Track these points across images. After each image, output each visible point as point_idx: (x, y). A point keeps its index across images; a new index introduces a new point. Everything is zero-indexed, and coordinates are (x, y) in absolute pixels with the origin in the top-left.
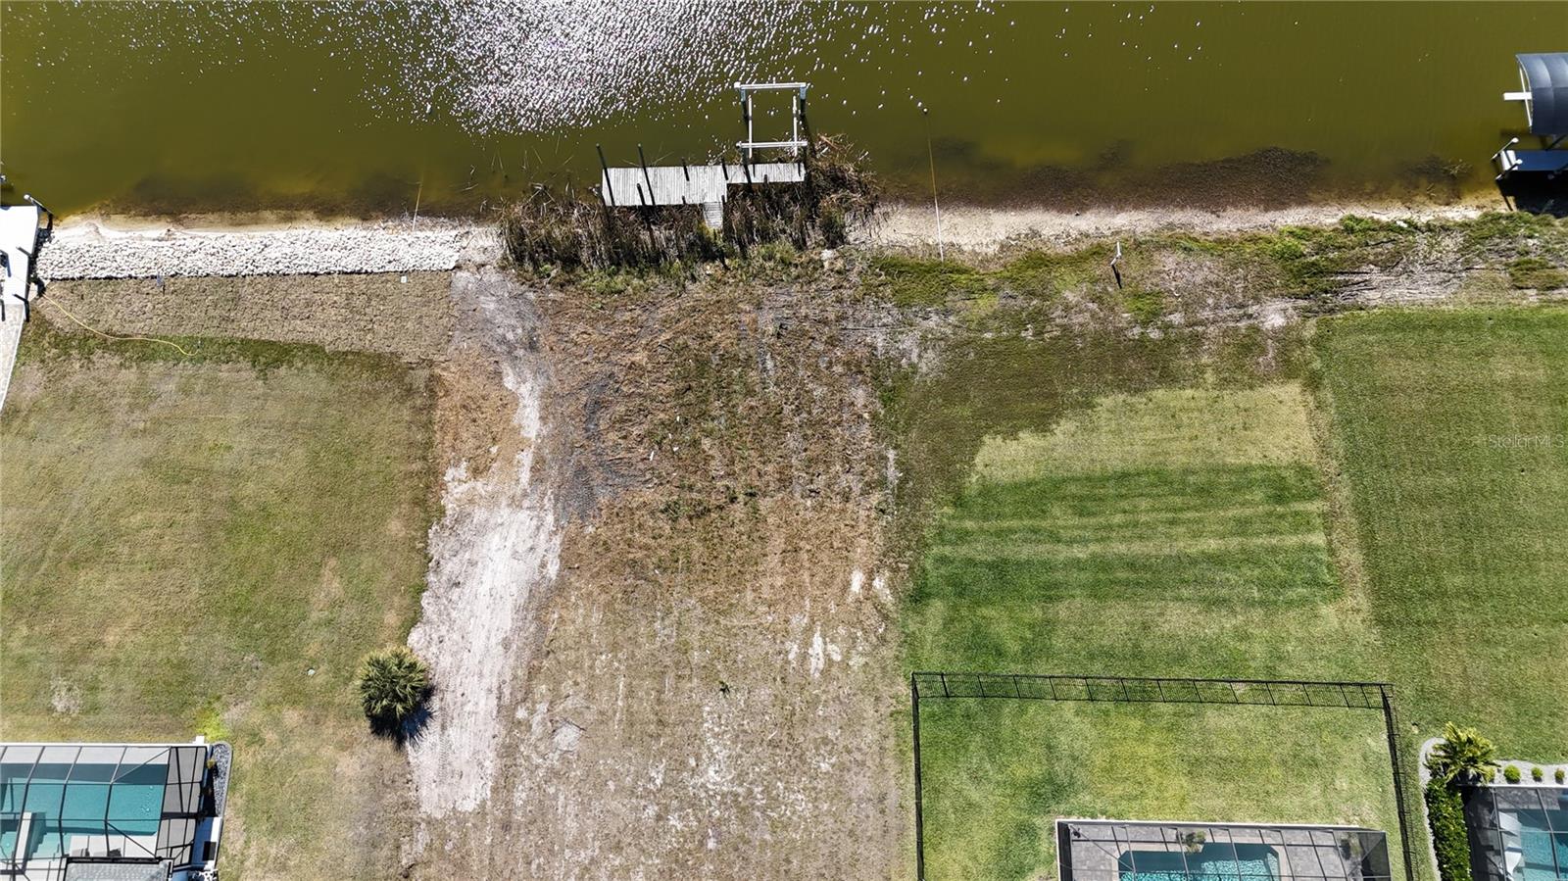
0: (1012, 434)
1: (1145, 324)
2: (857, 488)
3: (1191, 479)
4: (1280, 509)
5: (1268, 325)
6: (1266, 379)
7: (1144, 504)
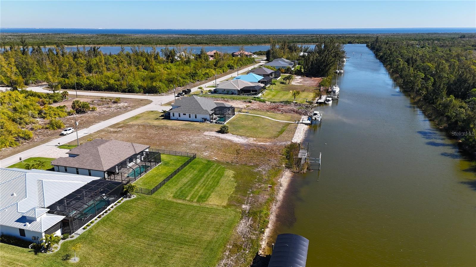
0: (234, 174)
1: (252, 192)
2: (233, 161)
3: (212, 189)
4: (198, 196)
5: (243, 205)
6: (230, 201)
7: (210, 183)
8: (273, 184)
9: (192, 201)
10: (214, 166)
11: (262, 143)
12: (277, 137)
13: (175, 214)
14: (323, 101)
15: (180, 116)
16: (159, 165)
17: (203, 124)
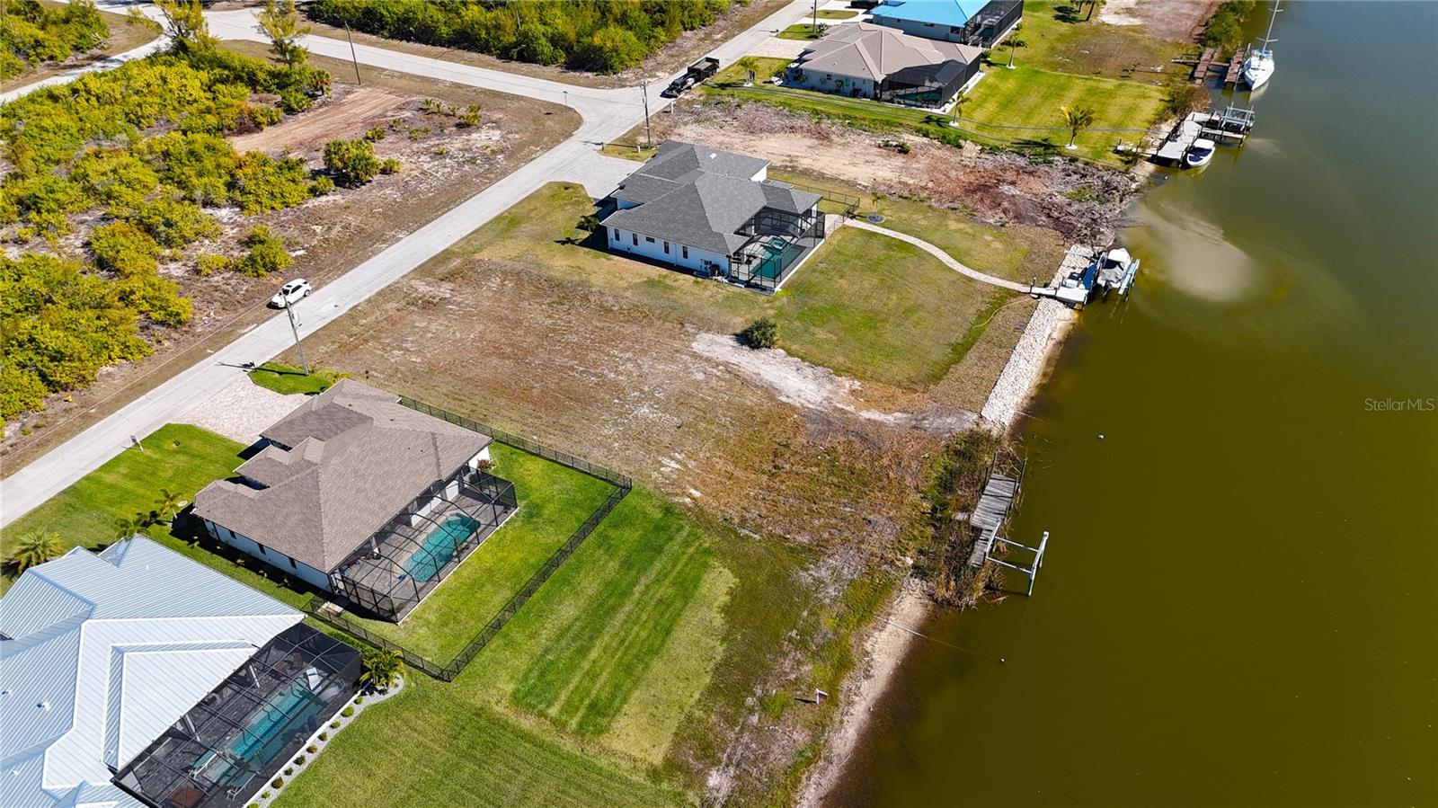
0: (731, 592)
1: (761, 700)
2: (748, 516)
3: (641, 667)
4: (587, 702)
5: (714, 772)
6: (676, 745)
7: (643, 634)
8: (844, 665)
9: (564, 725)
10: (679, 539)
11: (875, 415)
12: (936, 379)
13: (497, 788)
14: (1179, 157)
15: (635, 242)
16: (507, 520)
17: (706, 288)
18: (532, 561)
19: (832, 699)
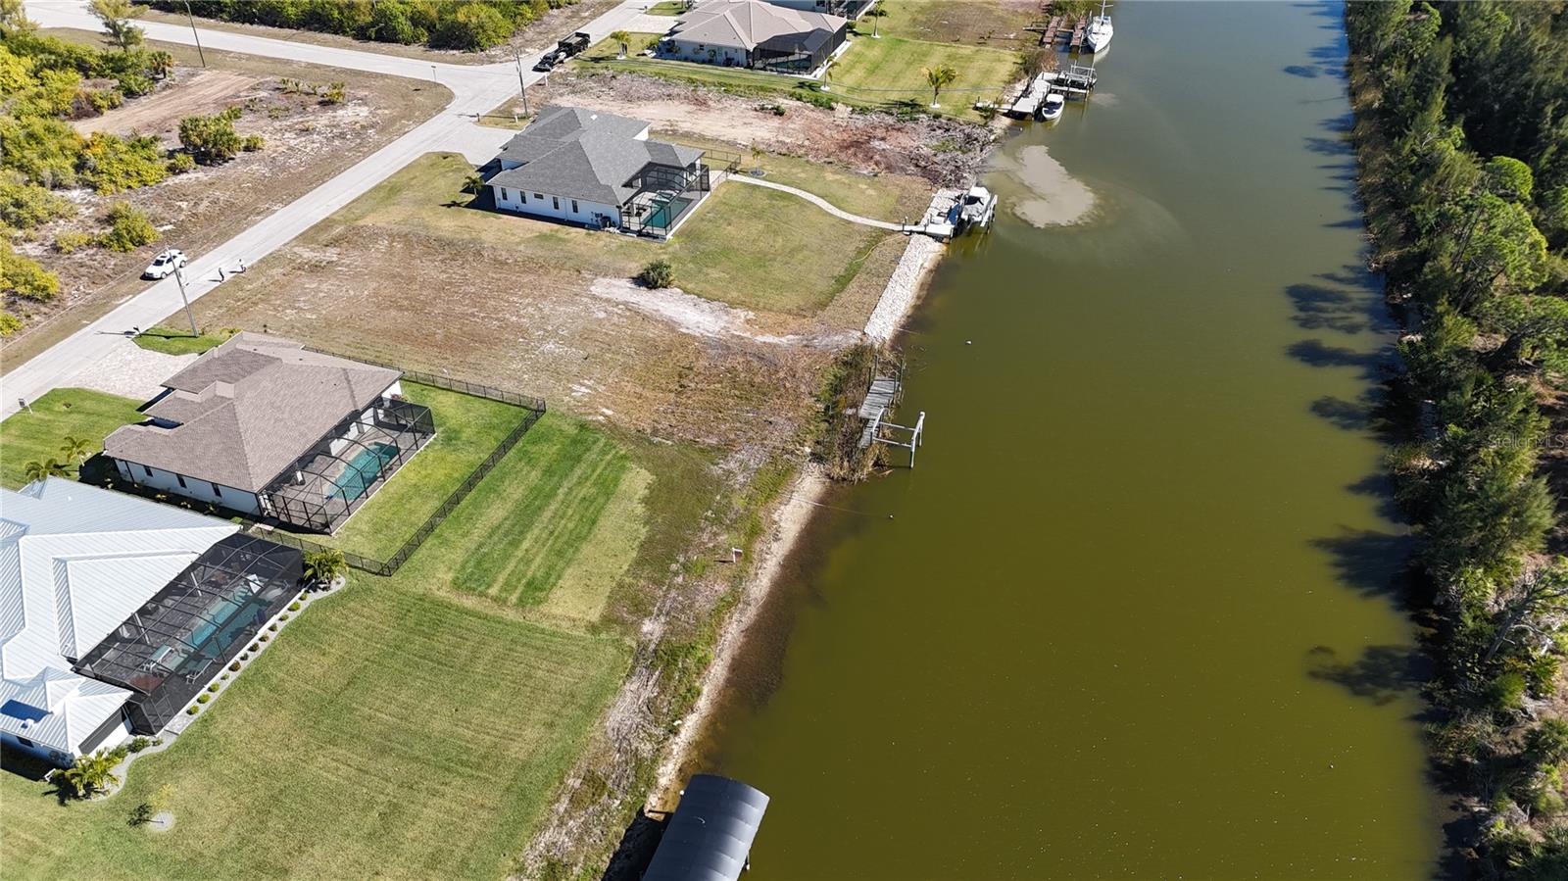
0: (649, 487)
1: (683, 565)
2: (659, 426)
3: (571, 550)
4: (524, 581)
5: (646, 621)
6: (611, 605)
7: (571, 526)
8: (755, 532)
9: (505, 601)
10: (596, 449)
11: (770, 339)
12: (823, 306)
13: (448, 653)
14: (1031, 110)
15: (524, 200)
16: (427, 444)
17: (598, 239)
18: (456, 475)
19: (746, 556)
